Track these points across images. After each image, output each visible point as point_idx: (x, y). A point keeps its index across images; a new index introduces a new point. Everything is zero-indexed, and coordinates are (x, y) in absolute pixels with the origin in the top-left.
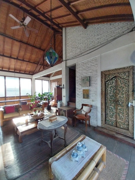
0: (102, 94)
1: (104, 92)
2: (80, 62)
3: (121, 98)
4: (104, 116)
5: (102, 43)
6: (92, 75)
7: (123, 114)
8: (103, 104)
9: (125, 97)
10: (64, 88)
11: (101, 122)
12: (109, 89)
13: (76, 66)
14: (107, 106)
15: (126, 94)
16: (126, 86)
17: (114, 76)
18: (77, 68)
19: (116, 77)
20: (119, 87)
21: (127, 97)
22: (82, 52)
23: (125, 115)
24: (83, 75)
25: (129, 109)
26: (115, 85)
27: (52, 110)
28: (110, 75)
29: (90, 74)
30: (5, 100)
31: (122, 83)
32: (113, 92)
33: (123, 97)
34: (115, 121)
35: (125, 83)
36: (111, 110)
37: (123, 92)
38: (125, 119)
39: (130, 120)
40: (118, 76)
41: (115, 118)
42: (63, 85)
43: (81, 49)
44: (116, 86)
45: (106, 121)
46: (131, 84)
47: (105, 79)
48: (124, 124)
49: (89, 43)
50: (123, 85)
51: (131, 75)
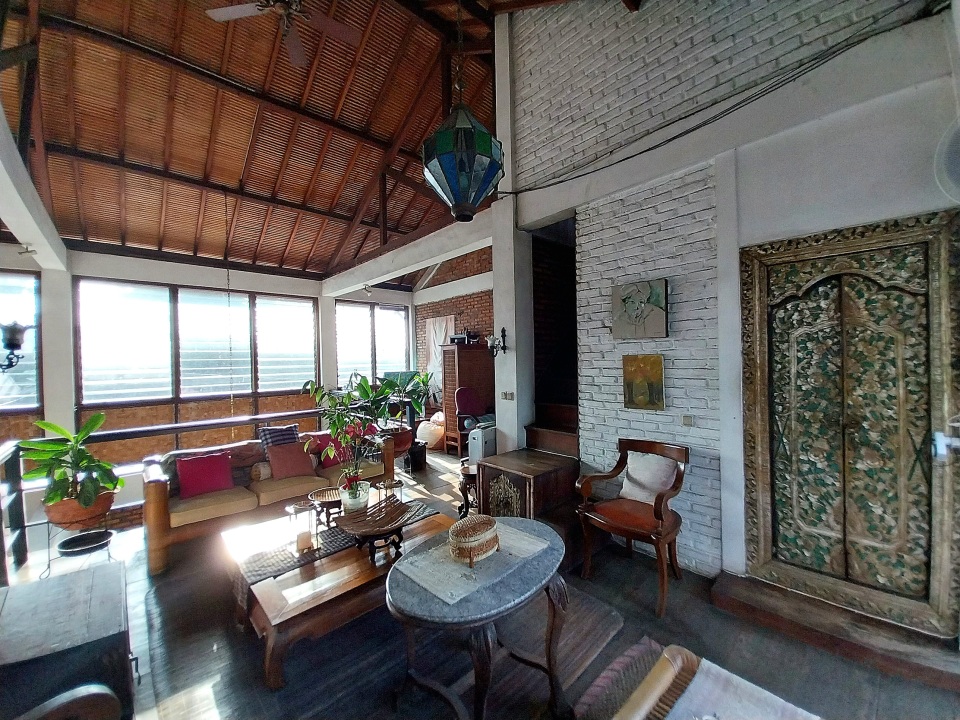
0: (748, 380)
1: (762, 372)
2: (601, 201)
3: (879, 408)
4: (765, 516)
5: (741, 81)
6: (680, 271)
7: (894, 504)
8: (759, 439)
9: (907, 401)
10: (504, 348)
11: (748, 551)
12: (794, 353)
13: (574, 220)
14: (781, 450)
15: (912, 378)
16: (907, 333)
17: (824, 276)
18: (586, 231)
19: (838, 277)
20: (863, 340)
21: (916, 397)
22: (613, 142)
23: (908, 510)
24: (620, 273)
25: (936, 473)
26: (832, 328)
27: (434, 471)
28: (798, 265)
29: (665, 267)
30: (176, 422)
31: (879, 313)
32: (822, 366)
33: (890, 397)
34: (838, 541)
35: (900, 317)
36: (810, 477)
37: (891, 370)
38: (903, 531)
39: (942, 540)
40: (851, 275)
41: (839, 527)
42: (498, 334)
43: (610, 126)
44: (842, 332)
45: (775, 542)
46: (944, 319)
47: (770, 292)
48: (900, 563)
49: (661, 90)
50: (886, 328)
51: (943, 264)
